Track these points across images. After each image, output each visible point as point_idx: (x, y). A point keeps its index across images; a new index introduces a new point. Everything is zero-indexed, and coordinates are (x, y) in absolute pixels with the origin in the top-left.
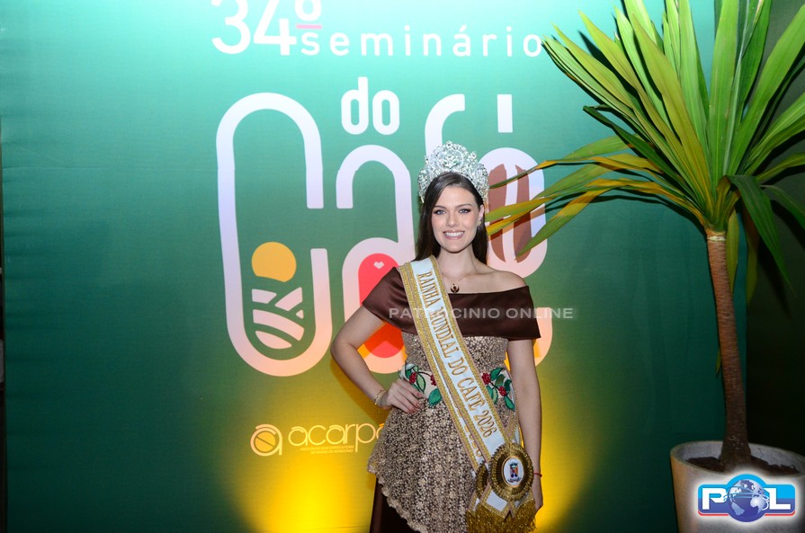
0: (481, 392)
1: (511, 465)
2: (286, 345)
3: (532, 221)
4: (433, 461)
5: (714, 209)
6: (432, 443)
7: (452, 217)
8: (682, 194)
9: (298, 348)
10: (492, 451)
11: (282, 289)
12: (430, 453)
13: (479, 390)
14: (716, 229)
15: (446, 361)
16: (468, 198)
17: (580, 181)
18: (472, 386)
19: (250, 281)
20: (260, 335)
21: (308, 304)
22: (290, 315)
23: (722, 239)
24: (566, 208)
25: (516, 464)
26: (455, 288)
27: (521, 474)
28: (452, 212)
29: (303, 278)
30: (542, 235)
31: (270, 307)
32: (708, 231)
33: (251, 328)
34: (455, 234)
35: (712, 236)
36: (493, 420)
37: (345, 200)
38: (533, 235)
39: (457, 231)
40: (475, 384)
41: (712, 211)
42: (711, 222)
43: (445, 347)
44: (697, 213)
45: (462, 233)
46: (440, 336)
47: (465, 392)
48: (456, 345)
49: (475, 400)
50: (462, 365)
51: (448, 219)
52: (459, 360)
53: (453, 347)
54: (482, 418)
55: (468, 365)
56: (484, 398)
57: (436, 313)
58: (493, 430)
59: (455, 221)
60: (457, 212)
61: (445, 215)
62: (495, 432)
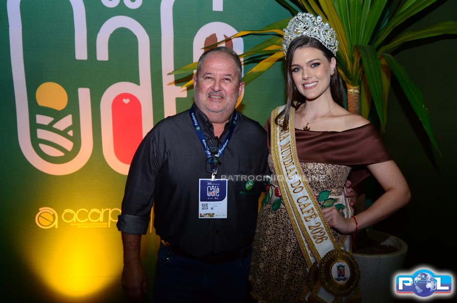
0: (314, 207)
1: (338, 267)
2: (61, 154)
5: (352, 69)
7: (305, 72)
9: (69, 156)
10: (322, 254)
11: (57, 115)
13: (312, 206)
14: (353, 84)
15: (289, 182)
16: (317, 54)
18: (307, 202)
19: (35, 109)
20: (43, 147)
21: (76, 126)
22: (64, 133)
23: (357, 91)
25: (343, 267)
26: (307, 127)
27: (348, 274)
28: (305, 68)
29: (73, 108)
31: (49, 128)
32: (348, 85)
33: (36, 142)
34: (311, 85)
35: (350, 89)
36: (324, 230)
37: (103, 54)
39: (313, 82)
40: (310, 201)
41: (350, 72)
42: (350, 79)
43: (289, 171)
45: (316, 83)
46: (286, 163)
47: (302, 207)
48: (296, 170)
49: (310, 214)
50: (300, 186)
51: (303, 74)
52: (298, 182)
53: (294, 172)
54: (315, 228)
55: (303, 186)
56: (317, 213)
57: (285, 146)
58: (324, 238)
59: (308, 74)
60: (309, 68)
61: (301, 71)
62: (326, 240)
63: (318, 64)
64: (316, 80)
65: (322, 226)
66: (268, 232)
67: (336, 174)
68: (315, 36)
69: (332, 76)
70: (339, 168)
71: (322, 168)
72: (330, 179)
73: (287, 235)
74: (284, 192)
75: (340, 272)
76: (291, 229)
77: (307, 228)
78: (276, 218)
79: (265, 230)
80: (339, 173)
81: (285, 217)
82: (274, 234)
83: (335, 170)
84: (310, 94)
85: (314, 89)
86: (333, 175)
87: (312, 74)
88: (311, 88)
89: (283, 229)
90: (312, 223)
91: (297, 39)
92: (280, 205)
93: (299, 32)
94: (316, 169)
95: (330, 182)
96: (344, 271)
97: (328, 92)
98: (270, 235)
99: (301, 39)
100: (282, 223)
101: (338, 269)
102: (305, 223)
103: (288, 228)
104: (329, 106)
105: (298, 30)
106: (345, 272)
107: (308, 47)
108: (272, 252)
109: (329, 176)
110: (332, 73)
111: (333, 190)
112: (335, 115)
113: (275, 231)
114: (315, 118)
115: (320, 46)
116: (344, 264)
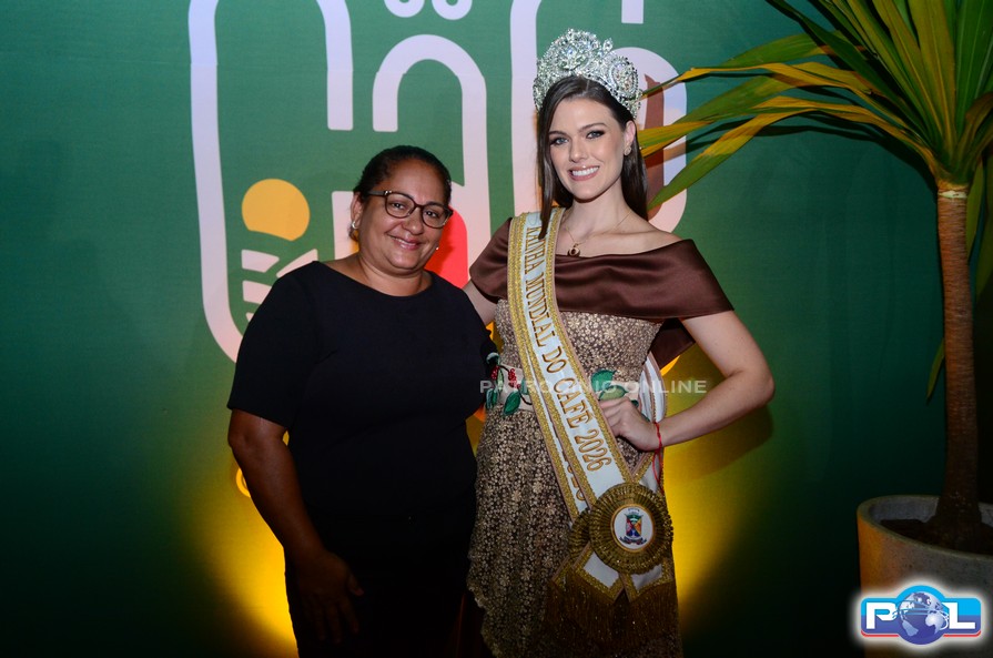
0: (586, 400)
1: (629, 517)
3: (665, 164)
4: (500, 495)
5: (955, 149)
6: (501, 470)
7: (575, 147)
8: (905, 125)
10: (598, 491)
12: (497, 485)
15: (539, 352)
16: (600, 114)
17: (740, 103)
18: (574, 390)
19: (239, 237)
24: (715, 144)
25: (639, 517)
26: (573, 251)
27: (647, 531)
28: (575, 138)
30: (679, 183)
31: (268, 278)
32: (940, 183)
34: (585, 173)
36: (605, 445)
37: (386, 119)
38: (666, 182)
39: (589, 168)
41: (951, 152)
42: (948, 170)
43: (538, 331)
44: (927, 154)
45: (595, 169)
46: (533, 315)
47: (564, 399)
48: (552, 328)
49: (578, 413)
50: (560, 358)
51: (571, 150)
52: (555, 351)
53: (549, 331)
54: (587, 441)
55: (566, 359)
56: (591, 411)
57: (532, 283)
58: (605, 462)
59: (580, 151)
60: (583, 139)
61: (567, 144)
62: (607, 464)
63: (601, 133)
64: (596, 163)
65: (601, 436)
66: (496, 458)
67: (625, 339)
68: (599, 78)
69: (626, 158)
70: (630, 327)
71: (596, 326)
72: (612, 348)
73: (535, 462)
74: (530, 373)
75: (633, 527)
76: (542, 449)
77: (573, 441)
78: (513, 430)
79: (491, 455)
80: (632, 338)
81: (530, 426)
82: (507, 462)
83: (622, 330)
84: (583, 190)
85: (591, 182)
86: (619, 339)
87: (589, 150)
88: (584, 178)
89: (525, 450)
90: (582, 430)
91: (564, 82)
92: (519, 402)
93: (567, 67)
94: (584, 329)
95: (613, 356)
96: (640, 525)
97: (617, 189)
98: (498, 464)
99: (571, 81)
100: (524, 439)
101: (628, 521)
102: (568, 430)
103: (537, 447)
104: (617, 213)
105: (566, 64)
106: (643, 527)
107: (584, 98)
108: (502, 498)
109: (610, 342)
110: (628, 151)
111: (620, 372)
112: (627, 230)
113: (510, 455)
114: (587, 235)
115: (606, 98)
116: (643, 512)
